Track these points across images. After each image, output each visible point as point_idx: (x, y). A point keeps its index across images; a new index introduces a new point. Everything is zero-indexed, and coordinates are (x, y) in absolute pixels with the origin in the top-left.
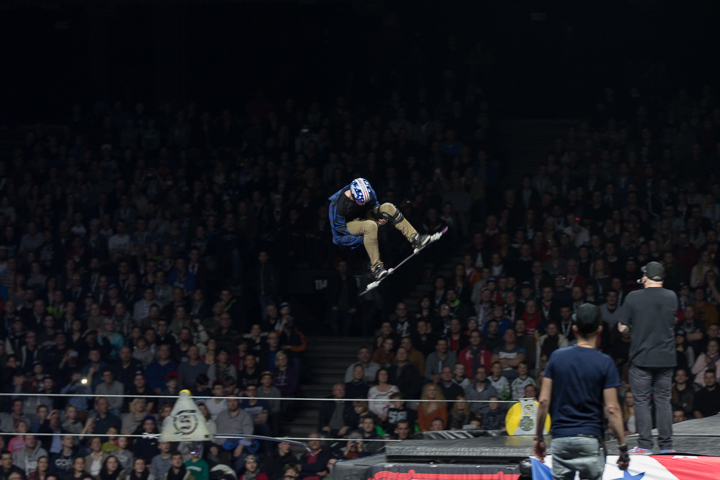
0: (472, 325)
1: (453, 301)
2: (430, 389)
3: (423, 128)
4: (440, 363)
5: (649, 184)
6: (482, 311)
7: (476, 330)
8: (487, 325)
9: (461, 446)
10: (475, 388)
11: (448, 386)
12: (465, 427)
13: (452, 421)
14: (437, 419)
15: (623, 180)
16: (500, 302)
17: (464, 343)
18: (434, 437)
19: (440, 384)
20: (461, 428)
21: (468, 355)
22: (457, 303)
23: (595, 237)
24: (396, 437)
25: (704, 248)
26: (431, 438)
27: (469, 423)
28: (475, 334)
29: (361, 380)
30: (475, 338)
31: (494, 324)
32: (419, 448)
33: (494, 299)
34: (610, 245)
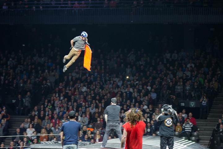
0: (55, 113)
1: (50, 106)
2: (43, 130)
3: (43, 59)
4: (46, 123)
5: (103, 75)
6: (57, 109)
7: (56, 114)
8: (59, 113)
9: (51, 146)
10: (56, 130)
11: (48, 129)
12: (52, 140)
13: (49, 139)
14: (45, 138)
15: (96, 74)
16: (63, 106)
17: (52, 117)
18: (44, 143)
19: (46, 129)
20: (51, 141)
21: (54, 121)
22: (51, 107)
23: (88, 89)
24: (34, 143)
25: (117, 93)
26: (43, 144)
27: (53, 139)
28: (56, 115)
29: (23, 127)
30: (56, 116)
31: (61, 113)
32: (39, 146)
33: (61, 106)
34: (92, 91)
